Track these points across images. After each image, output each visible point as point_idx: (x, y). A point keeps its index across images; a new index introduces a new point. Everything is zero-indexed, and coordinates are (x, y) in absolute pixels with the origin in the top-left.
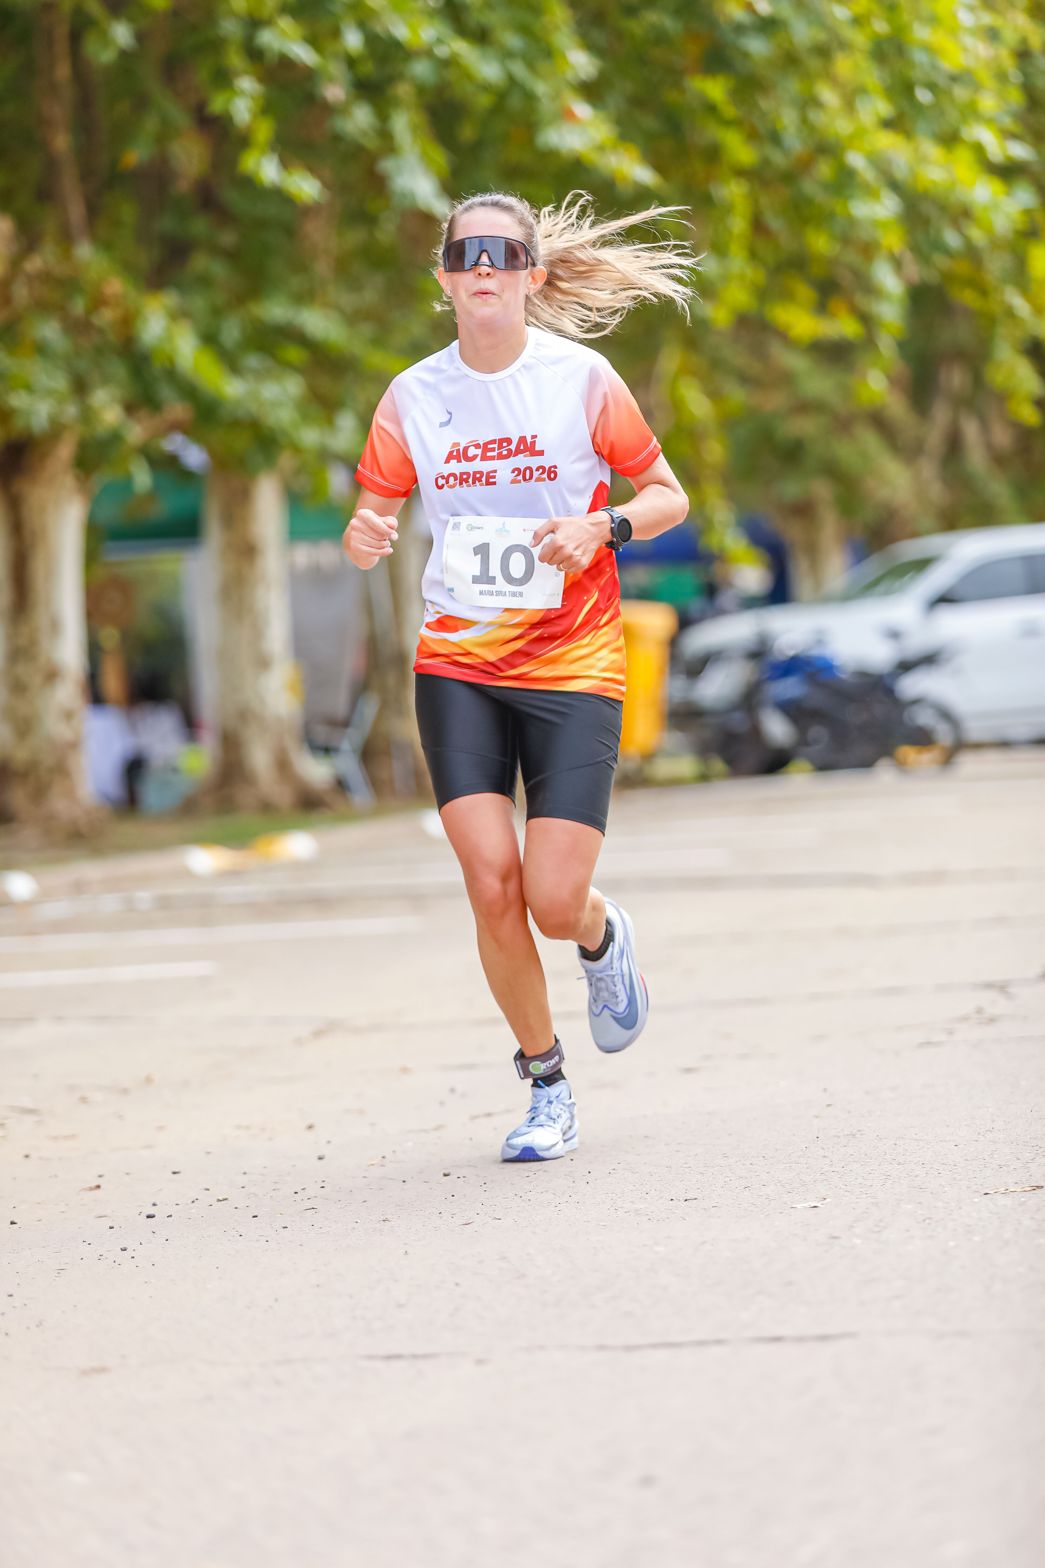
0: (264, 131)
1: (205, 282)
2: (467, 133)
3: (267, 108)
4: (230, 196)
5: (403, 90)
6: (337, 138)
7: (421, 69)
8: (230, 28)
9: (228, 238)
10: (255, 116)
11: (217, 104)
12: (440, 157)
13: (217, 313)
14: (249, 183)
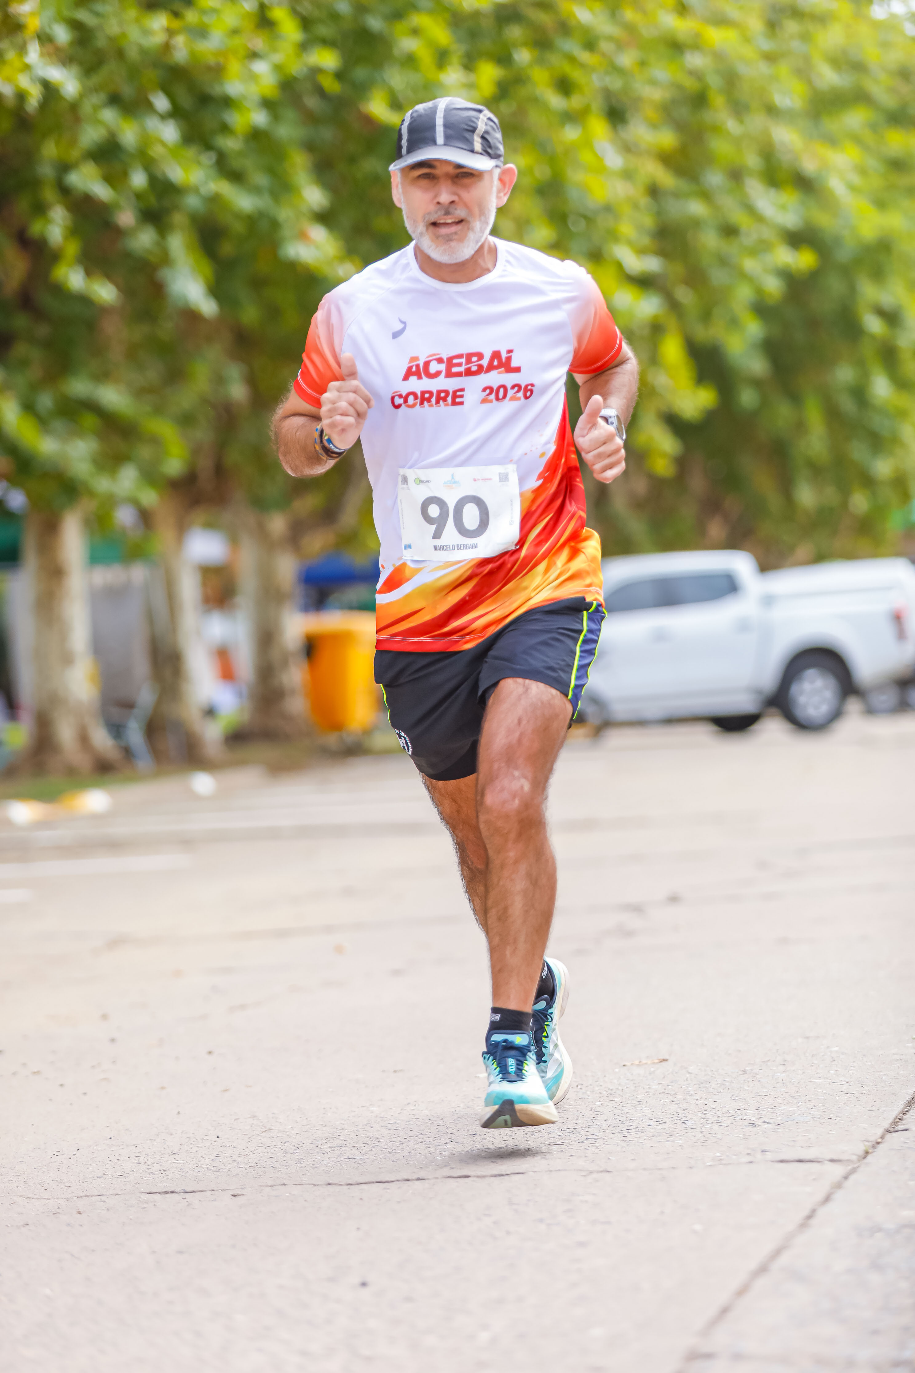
0: (72, 249)
1: (24, 363)
2: (227, 249)
3: (74, 231)
4: (45, 300)
5: (178, 219)
6: (128, 255)
7: (192, 202)
8: (46, 171)
9: (43, 330)
10: (66, 238)
11: (36, 228)
12: (207, 268)
13: (34, 388)
14: (59, 290)
